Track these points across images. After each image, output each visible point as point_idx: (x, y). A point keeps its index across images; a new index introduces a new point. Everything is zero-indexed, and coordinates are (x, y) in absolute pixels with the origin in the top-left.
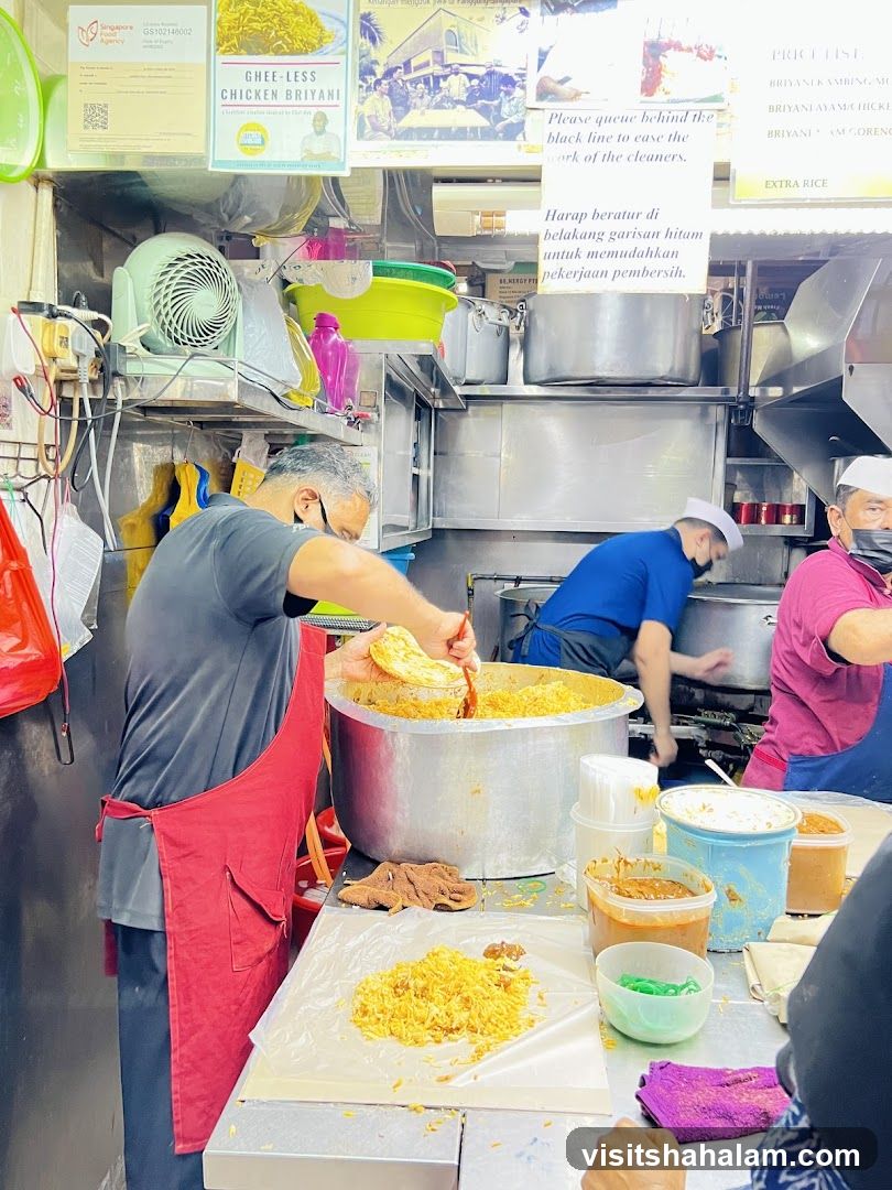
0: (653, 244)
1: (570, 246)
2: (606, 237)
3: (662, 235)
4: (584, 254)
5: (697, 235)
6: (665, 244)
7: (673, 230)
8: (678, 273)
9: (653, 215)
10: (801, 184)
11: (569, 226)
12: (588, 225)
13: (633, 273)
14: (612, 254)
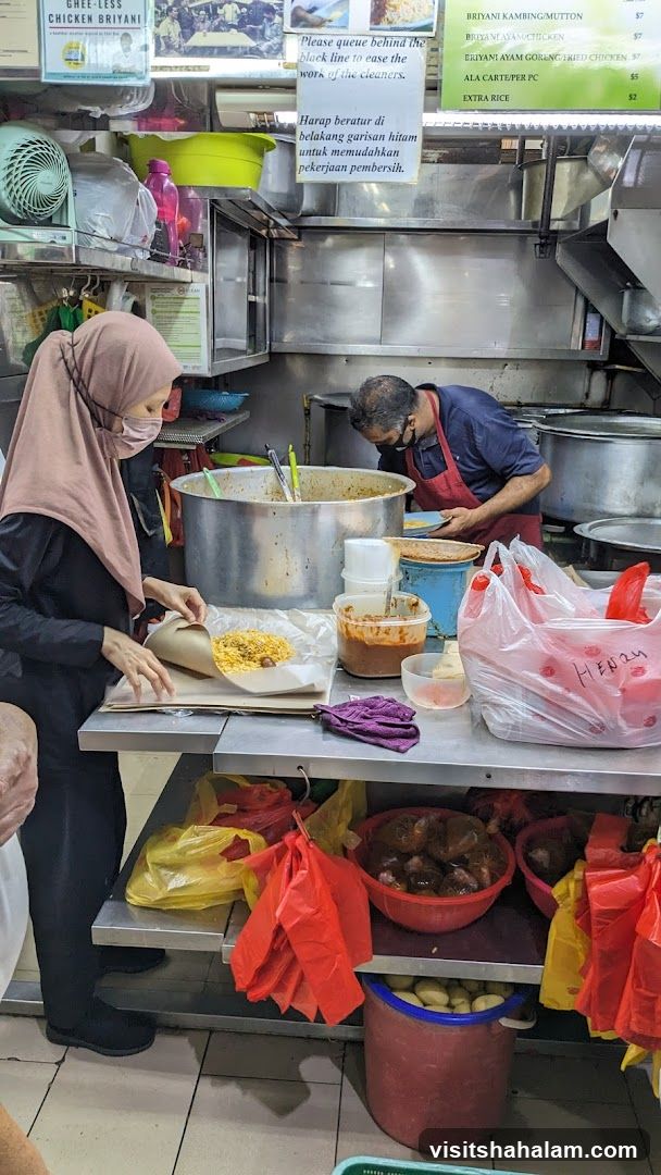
0: (379, 144)
1: (319, 145)
2: (345, 139)
3: (387, 138)
4: (329, 152)
5: (414, 138)
6: (390, 146)
7: (395, 134)
8: (399, 168)
9: (379, 122)
10: (490, 98)
11: (318, 128)
12: (331, 129)
13: (366, 168)
14: (350, 152)
